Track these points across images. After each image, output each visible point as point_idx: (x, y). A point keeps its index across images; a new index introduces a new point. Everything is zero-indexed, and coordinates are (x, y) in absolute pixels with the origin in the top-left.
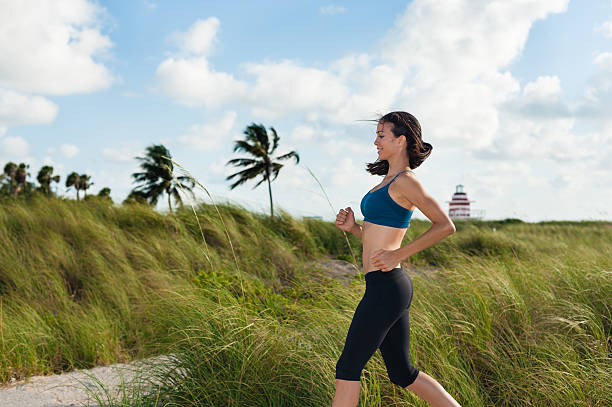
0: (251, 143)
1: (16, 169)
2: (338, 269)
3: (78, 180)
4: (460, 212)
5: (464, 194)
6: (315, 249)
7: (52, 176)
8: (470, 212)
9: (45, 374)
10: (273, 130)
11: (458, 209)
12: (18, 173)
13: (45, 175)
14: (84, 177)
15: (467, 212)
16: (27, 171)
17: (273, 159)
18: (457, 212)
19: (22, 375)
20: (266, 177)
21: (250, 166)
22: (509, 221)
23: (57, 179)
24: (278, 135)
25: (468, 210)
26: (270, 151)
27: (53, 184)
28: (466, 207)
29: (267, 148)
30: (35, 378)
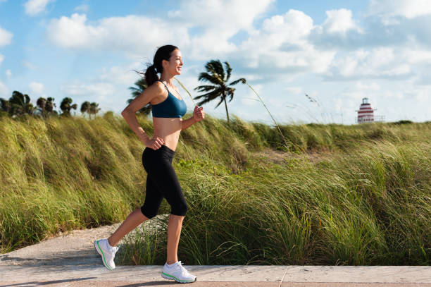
0: (210, 74)
1: (45, 102)
2: (277, 157)
3: (90, 107)
4: (366, 118)
5: (369, 104)
6: (260, 143)
7: (71, 105)
8: (374, 118)
9: (81, 229)
10: (226, 63)
11: (364, 116)
12: (47, 105)
13: (66, 104)
14: (94, 105)
15: (371, 118)
16: (53, 102)
17: (227, 84)
18: (364, 118)
19: (66, 229)
20: (223, 98)
21: (211, 91)
22: (402, 122)
23: (75, 107)
24: (231, 67)
25: (373, 116)
26: (225, 79)
27: (72, 111)
28: (371, 114)
29: (223, 77)
30: (74, 231)
